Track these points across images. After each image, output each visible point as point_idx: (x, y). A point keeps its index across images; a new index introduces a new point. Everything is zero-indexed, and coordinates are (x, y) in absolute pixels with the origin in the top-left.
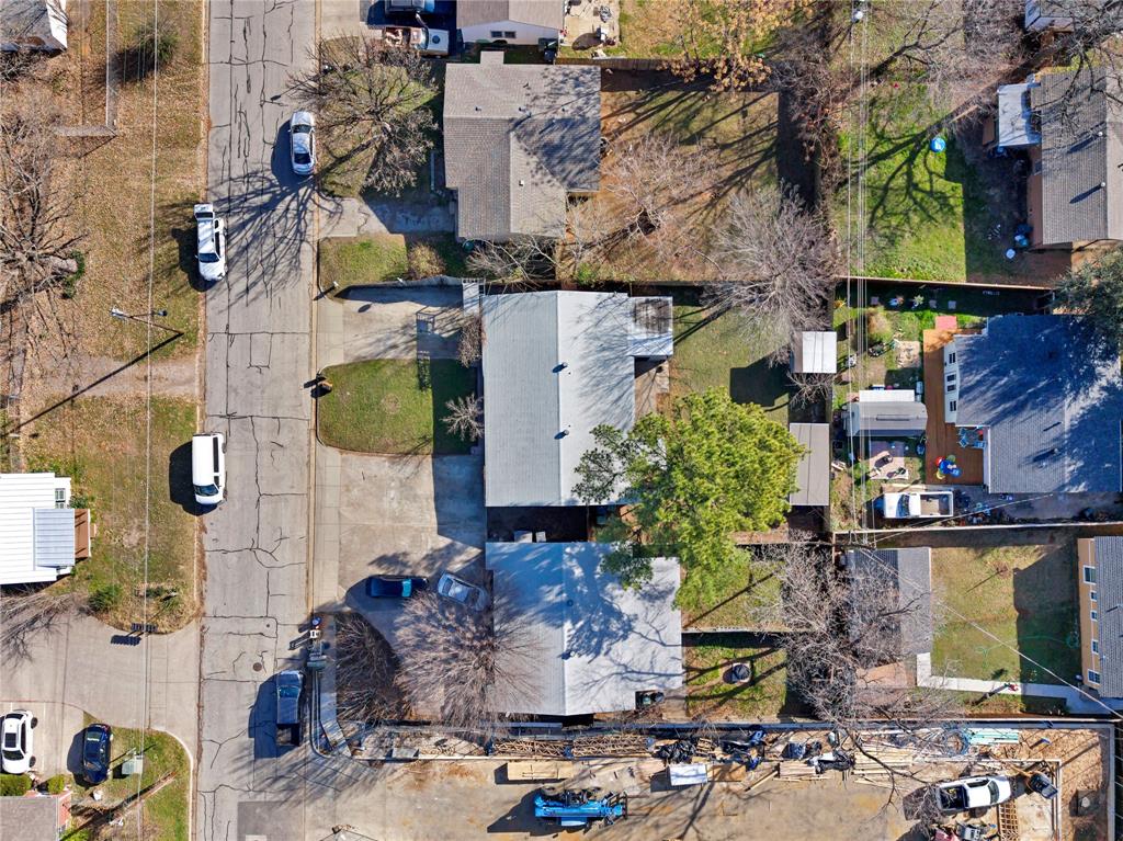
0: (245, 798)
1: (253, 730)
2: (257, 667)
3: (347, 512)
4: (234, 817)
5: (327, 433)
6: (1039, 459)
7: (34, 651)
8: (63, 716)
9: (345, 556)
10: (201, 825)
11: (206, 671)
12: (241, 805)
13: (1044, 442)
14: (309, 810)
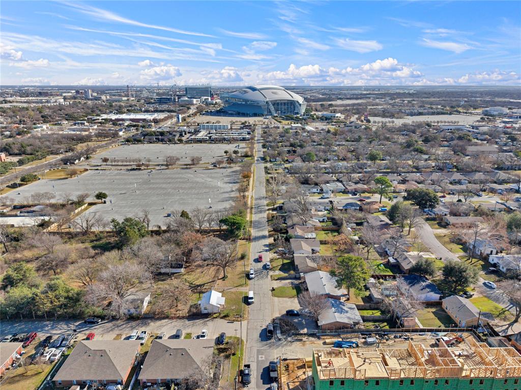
0: (258, 348)
1: (260, 337)
2: (261, 327)
3: (280, 305)
4: (256, 352)
5: (274, 295)
6: (422, 290)
7: (208, 324)
8: (214, 335)
9: (280, 311)
10: (247, 354)
11: (249, 327)
12: (258, 350)
13: (422, 287)
14: (275, 351)
